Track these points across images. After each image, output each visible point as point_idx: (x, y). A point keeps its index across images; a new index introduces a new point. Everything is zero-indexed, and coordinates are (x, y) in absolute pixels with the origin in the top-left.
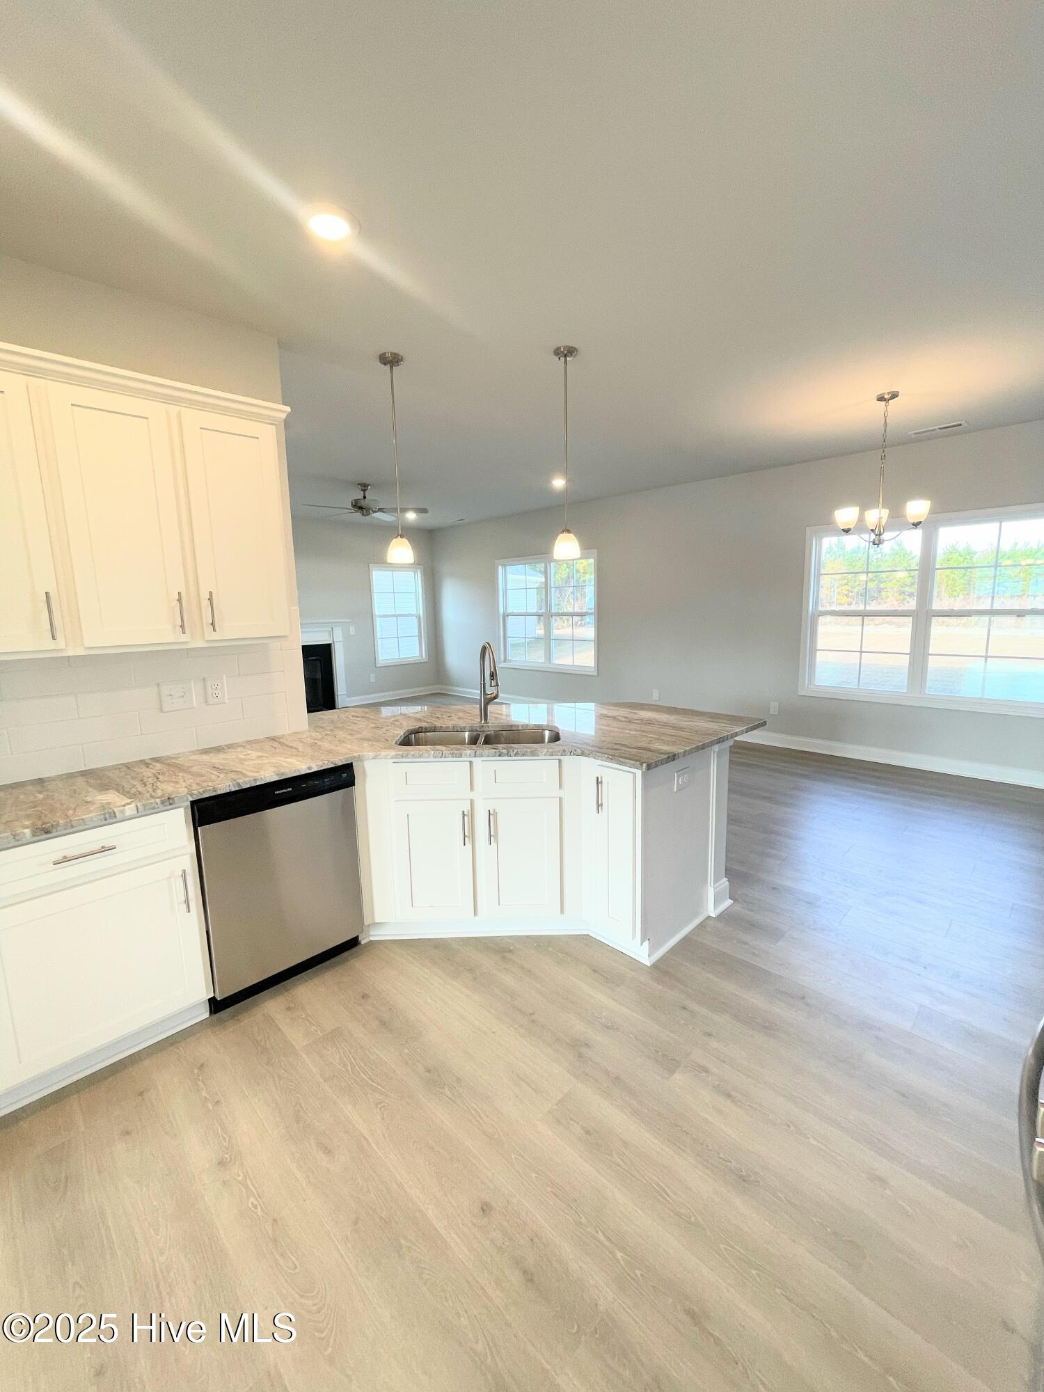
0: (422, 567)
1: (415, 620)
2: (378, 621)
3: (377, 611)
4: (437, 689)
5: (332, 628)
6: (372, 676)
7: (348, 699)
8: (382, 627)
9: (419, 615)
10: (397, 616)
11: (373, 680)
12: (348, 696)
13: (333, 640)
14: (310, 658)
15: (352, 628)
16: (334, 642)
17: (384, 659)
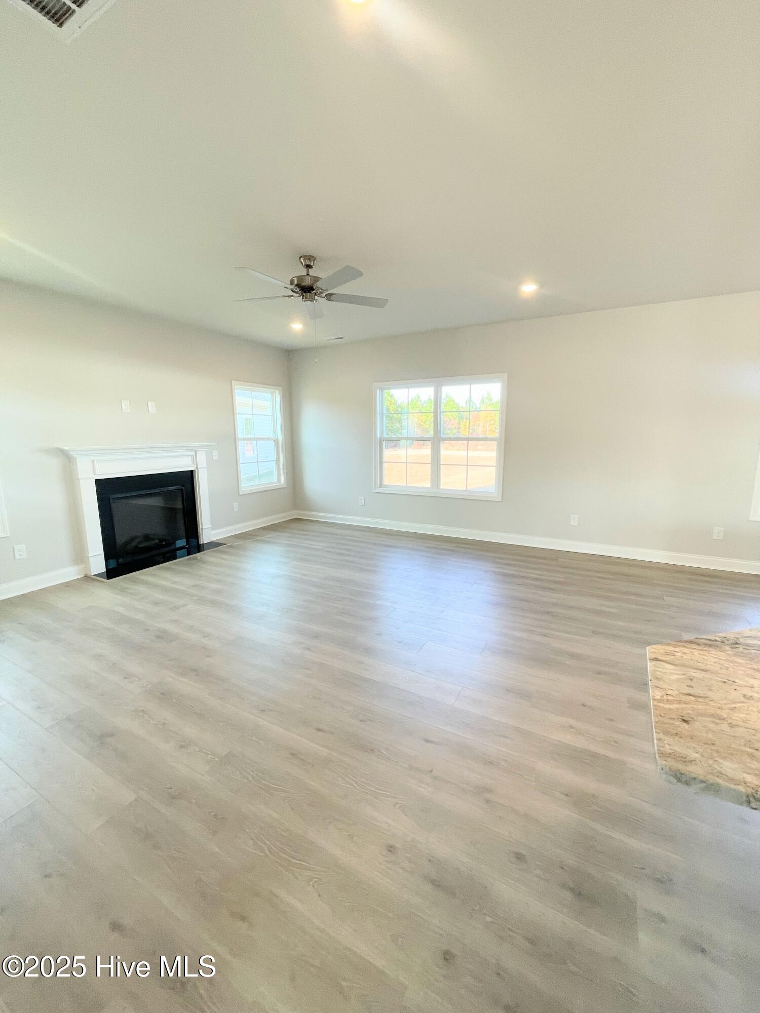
0: (281, 388)
1: (272, 444)
2: (240, 444)
3: (240, 434)
4: (295, 514)
5: (196, 452)
6: (236, 504)
7: (213, 532)
8: (246, 452)
9: (277, 440)
10: (257, 439)
11: (236, 509)
12: (213, 529)
13: (197, 465)
14: (170, 488)
15: (215, 453)
16: (197, 468)
17: (246, 486)
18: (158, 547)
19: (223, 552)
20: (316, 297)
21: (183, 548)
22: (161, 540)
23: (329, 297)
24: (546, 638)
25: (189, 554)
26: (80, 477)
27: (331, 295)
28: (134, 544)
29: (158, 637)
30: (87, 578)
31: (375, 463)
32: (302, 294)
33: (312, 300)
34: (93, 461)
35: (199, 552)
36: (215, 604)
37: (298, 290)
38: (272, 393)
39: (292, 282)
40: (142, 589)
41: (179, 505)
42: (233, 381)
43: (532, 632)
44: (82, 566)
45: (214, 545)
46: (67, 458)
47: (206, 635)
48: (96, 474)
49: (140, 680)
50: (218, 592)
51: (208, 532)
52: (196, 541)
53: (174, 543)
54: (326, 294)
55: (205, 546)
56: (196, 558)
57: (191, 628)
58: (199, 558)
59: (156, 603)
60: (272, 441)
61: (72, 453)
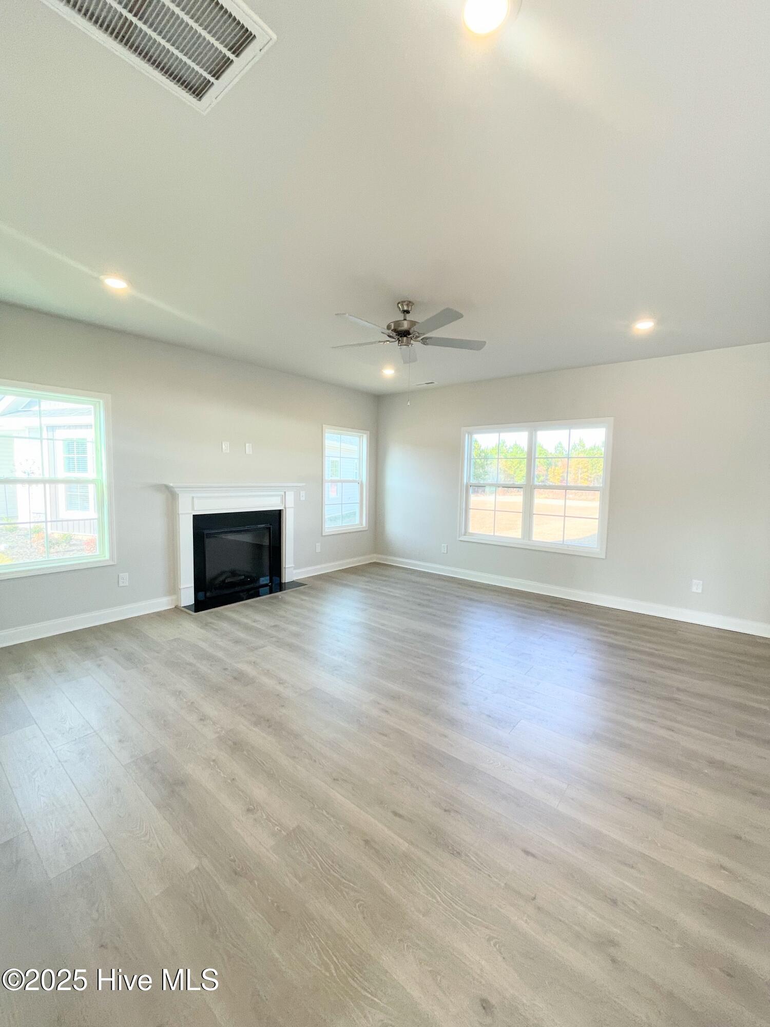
0: (369, 432)
1: (356, 487)
2: (327, 486)
3: (327, 477)
4: (374, 558)
5: (285, 493)
6: (318, 544)
7: (295, 571)
8: (331, 493)
9: (362, 481)
10: (342, 482)
11: (318, 550)
12: (295, 569)
13: (285, 506)
14: (259, 526)
15: (303, 493)
16: (285, 508)
17: (330, 527)
18: (242, 583)
19: (303, 593)
20: (412, 342)
21: (266, 585)
22: (247, 577)
23: (425, 341)
24: (671, 733)
25: (271, 592)
26: (180, 513)
27: (427, 338)
28: (221, 579)
29: (235, 678)
30: (177, 609)
31: (461, 510)
32: (398, 339)
33: (408, 344)
34: (193, 498)
35: (281, 591)
36: (292, 648)
37: (394, 334)
38: (360, 437)
39: (389, 327)
40: (225, 625)
41: (266, 542)
42: (324, 425)
43: (652, 722)
44: (174, 597)
45: (295, 584)
46: (171, 494)
47: (281, 682)
48: (194, 510)
49: (214, 723)
50: (296, 635)
51: (291, 571)
52: (278, 578)
53: (258, 579)
54: (422, 338)
55: (286, 584)
56: (277, 598)
57: (267, 673)
58: (280, 597)
59: (237, 642)
60: (357, 483)
61: (176, 490)
